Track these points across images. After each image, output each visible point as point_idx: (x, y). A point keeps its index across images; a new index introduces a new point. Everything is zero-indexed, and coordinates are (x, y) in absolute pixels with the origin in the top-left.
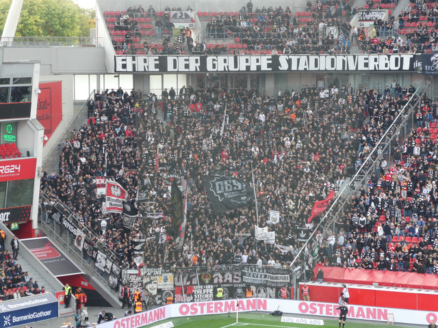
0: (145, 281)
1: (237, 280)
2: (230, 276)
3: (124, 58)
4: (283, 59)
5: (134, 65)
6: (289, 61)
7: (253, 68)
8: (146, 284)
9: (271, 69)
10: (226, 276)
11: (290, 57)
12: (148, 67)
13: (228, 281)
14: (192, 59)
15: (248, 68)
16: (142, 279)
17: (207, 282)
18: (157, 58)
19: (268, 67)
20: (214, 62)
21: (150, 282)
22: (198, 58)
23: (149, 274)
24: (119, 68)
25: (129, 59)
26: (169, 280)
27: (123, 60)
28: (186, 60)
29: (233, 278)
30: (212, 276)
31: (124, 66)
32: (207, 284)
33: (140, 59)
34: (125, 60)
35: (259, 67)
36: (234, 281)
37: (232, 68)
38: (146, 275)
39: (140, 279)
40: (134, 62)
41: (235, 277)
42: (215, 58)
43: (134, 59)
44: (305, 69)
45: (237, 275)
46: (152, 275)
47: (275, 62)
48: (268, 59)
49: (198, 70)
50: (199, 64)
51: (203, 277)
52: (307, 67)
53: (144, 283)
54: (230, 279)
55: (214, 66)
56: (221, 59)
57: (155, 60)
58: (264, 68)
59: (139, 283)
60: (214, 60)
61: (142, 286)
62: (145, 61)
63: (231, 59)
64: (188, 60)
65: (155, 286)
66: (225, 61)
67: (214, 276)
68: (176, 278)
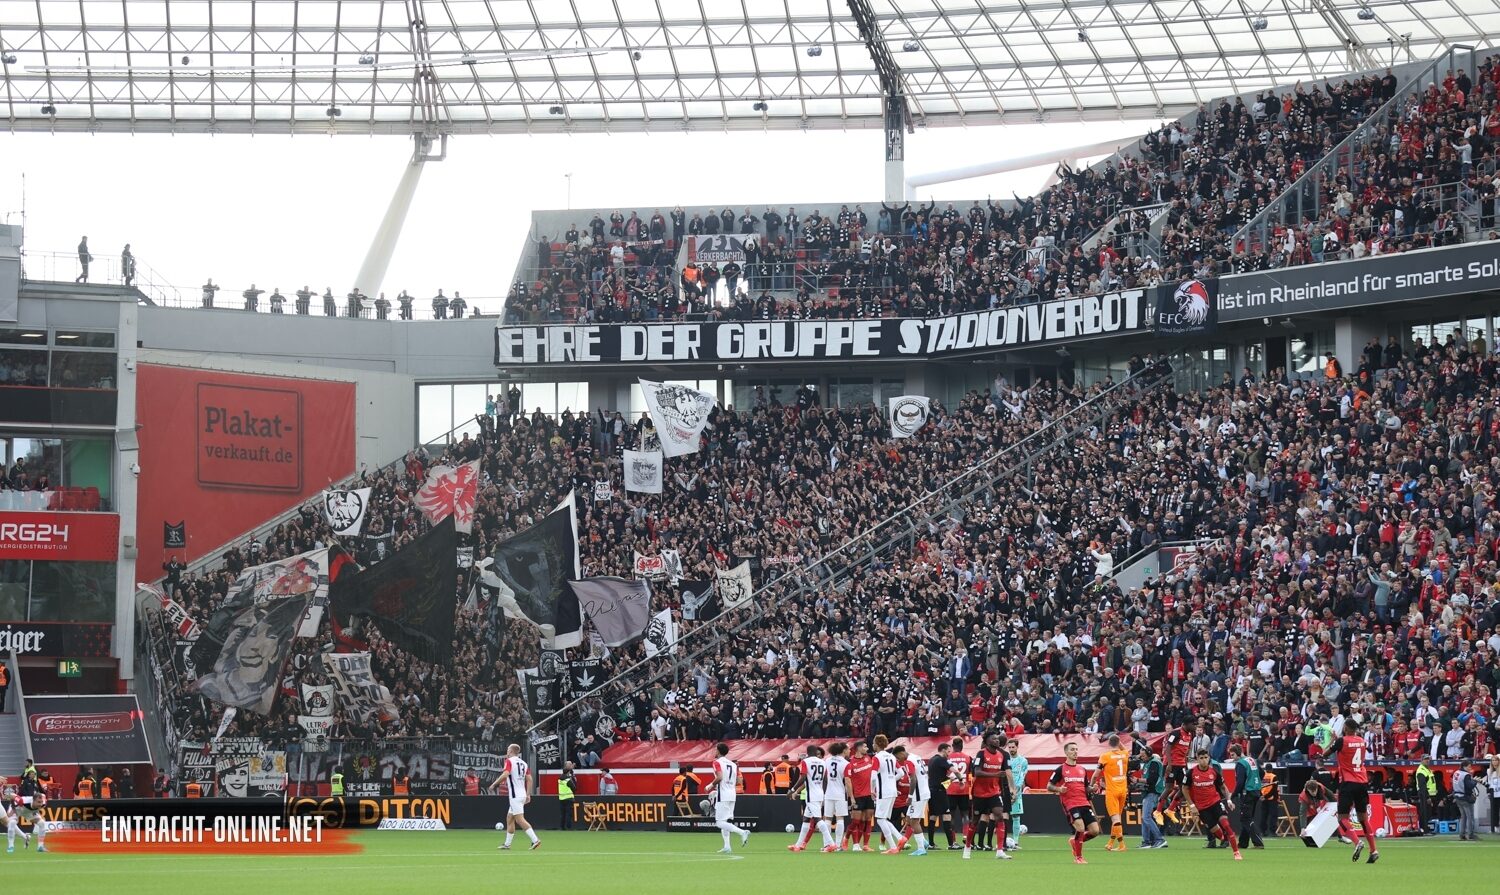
0: (219, 767)
1: (440, 773)
2: (423, 762)
3: (518, 331)
4: (910, 330)
5: (541, 348)
6: (925, 333)
7: (834, 350)
8: (224, 773)
9: (877, 352)
10: (413, 762)
11: (928, 323)
12: (573, 351)
13: (417, 774)
14: (682, 332)
15: (820, 349)
16: (213, 763)
17: (366, 775)
18: (596, 330)
19: (870, 348)
20: (736, 338)
21: (232, 770)
22: (697, 328)
23: (229, 750)
24: (506, 356)
25: (530, 334)
26: (276, 767)
27: (515, 337)
28: (665, 334)
29: (429, 769)
30: (378, 762)
31: (518, 351)
32: (367, 781)
33: (555, 333)
34: (520, 337)
35: (847, 349)
36: (433, 776)
37: (779, 350)
38: (221, 752)
39: (209, 761)
40: (541, 341)
41: (435, 766)
42: (738, 327)
43: (541, 335)
44: (949, 346)
45: (442, 763)
46: (236, 752)
47: (889, 338)
48: (872, 330)
49: (696, 356)
50: (697, 343)
51: (356, 764)
52: (952, 342)
53: (218, 771)
54: (423, 771)
55: (735, 347)
56: (752, 329)
57: (592, 335)
58: (861, 348)
59: (206, 770)
60: (735, 332)
61: (212, 777)
62: (567, 338)
63: (778, 330)
64: (671, 334)
65: (244, 780)
66: (763, 334)
67: (382, 762)
68: (293, 764)
